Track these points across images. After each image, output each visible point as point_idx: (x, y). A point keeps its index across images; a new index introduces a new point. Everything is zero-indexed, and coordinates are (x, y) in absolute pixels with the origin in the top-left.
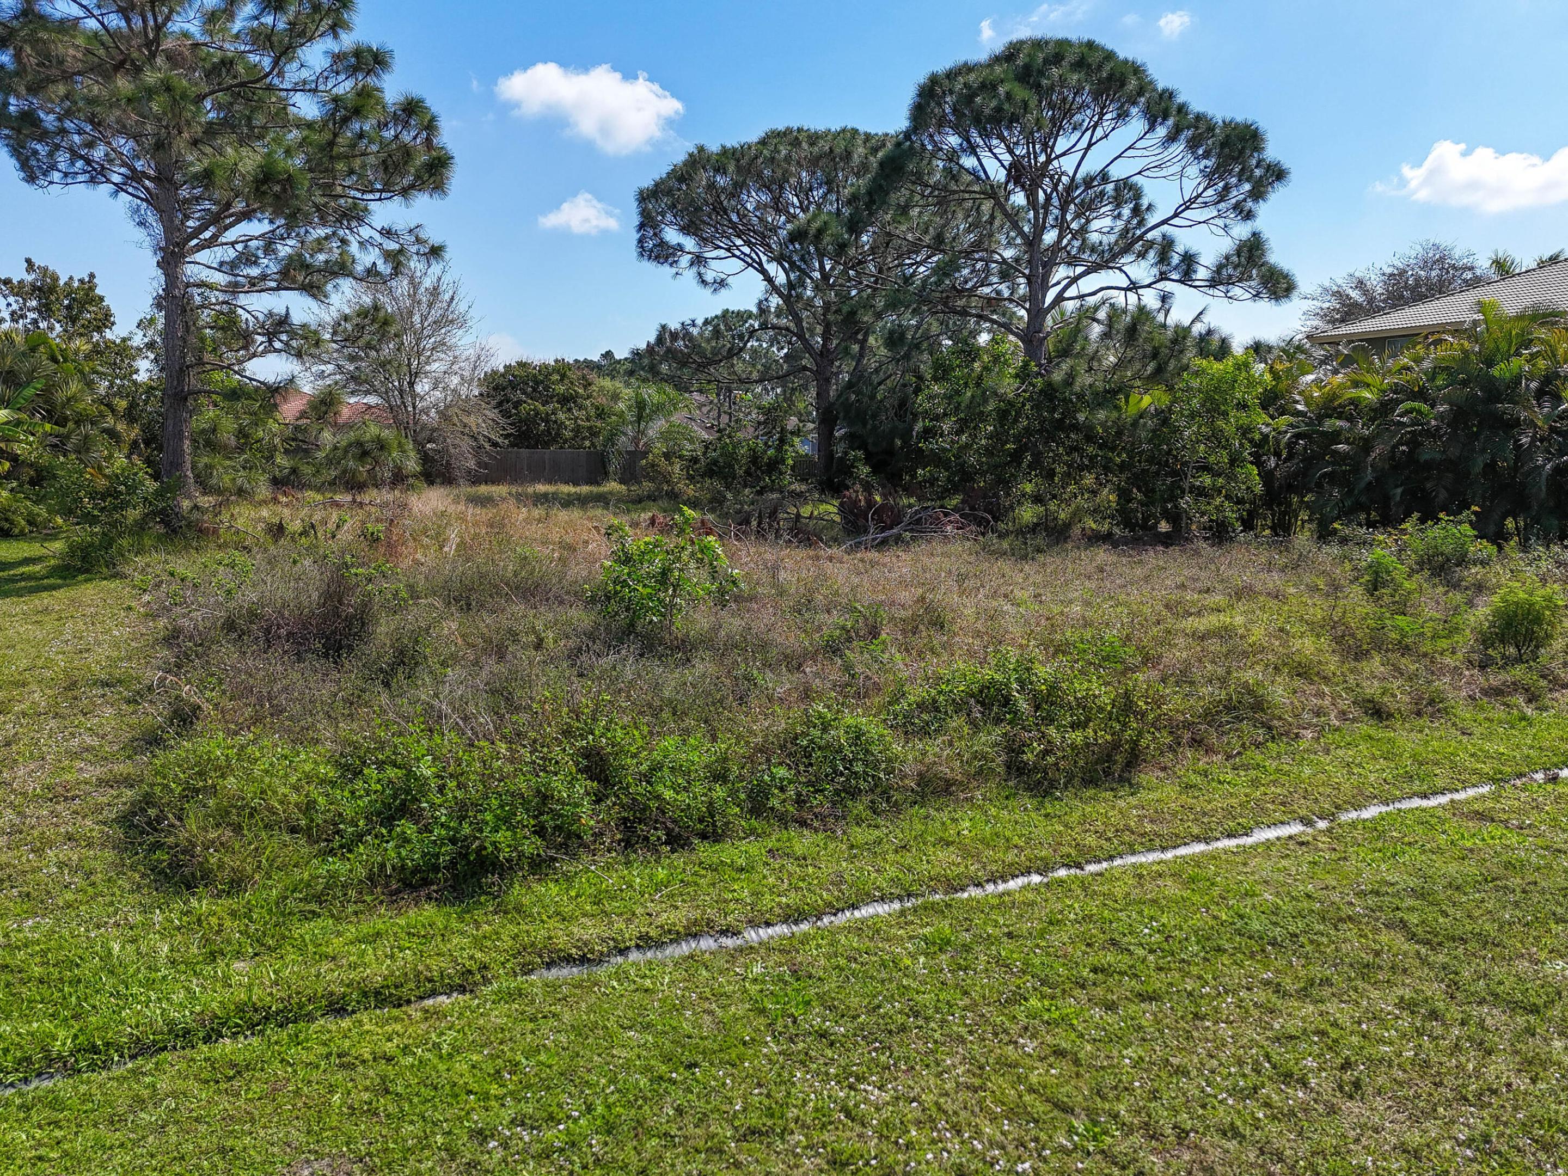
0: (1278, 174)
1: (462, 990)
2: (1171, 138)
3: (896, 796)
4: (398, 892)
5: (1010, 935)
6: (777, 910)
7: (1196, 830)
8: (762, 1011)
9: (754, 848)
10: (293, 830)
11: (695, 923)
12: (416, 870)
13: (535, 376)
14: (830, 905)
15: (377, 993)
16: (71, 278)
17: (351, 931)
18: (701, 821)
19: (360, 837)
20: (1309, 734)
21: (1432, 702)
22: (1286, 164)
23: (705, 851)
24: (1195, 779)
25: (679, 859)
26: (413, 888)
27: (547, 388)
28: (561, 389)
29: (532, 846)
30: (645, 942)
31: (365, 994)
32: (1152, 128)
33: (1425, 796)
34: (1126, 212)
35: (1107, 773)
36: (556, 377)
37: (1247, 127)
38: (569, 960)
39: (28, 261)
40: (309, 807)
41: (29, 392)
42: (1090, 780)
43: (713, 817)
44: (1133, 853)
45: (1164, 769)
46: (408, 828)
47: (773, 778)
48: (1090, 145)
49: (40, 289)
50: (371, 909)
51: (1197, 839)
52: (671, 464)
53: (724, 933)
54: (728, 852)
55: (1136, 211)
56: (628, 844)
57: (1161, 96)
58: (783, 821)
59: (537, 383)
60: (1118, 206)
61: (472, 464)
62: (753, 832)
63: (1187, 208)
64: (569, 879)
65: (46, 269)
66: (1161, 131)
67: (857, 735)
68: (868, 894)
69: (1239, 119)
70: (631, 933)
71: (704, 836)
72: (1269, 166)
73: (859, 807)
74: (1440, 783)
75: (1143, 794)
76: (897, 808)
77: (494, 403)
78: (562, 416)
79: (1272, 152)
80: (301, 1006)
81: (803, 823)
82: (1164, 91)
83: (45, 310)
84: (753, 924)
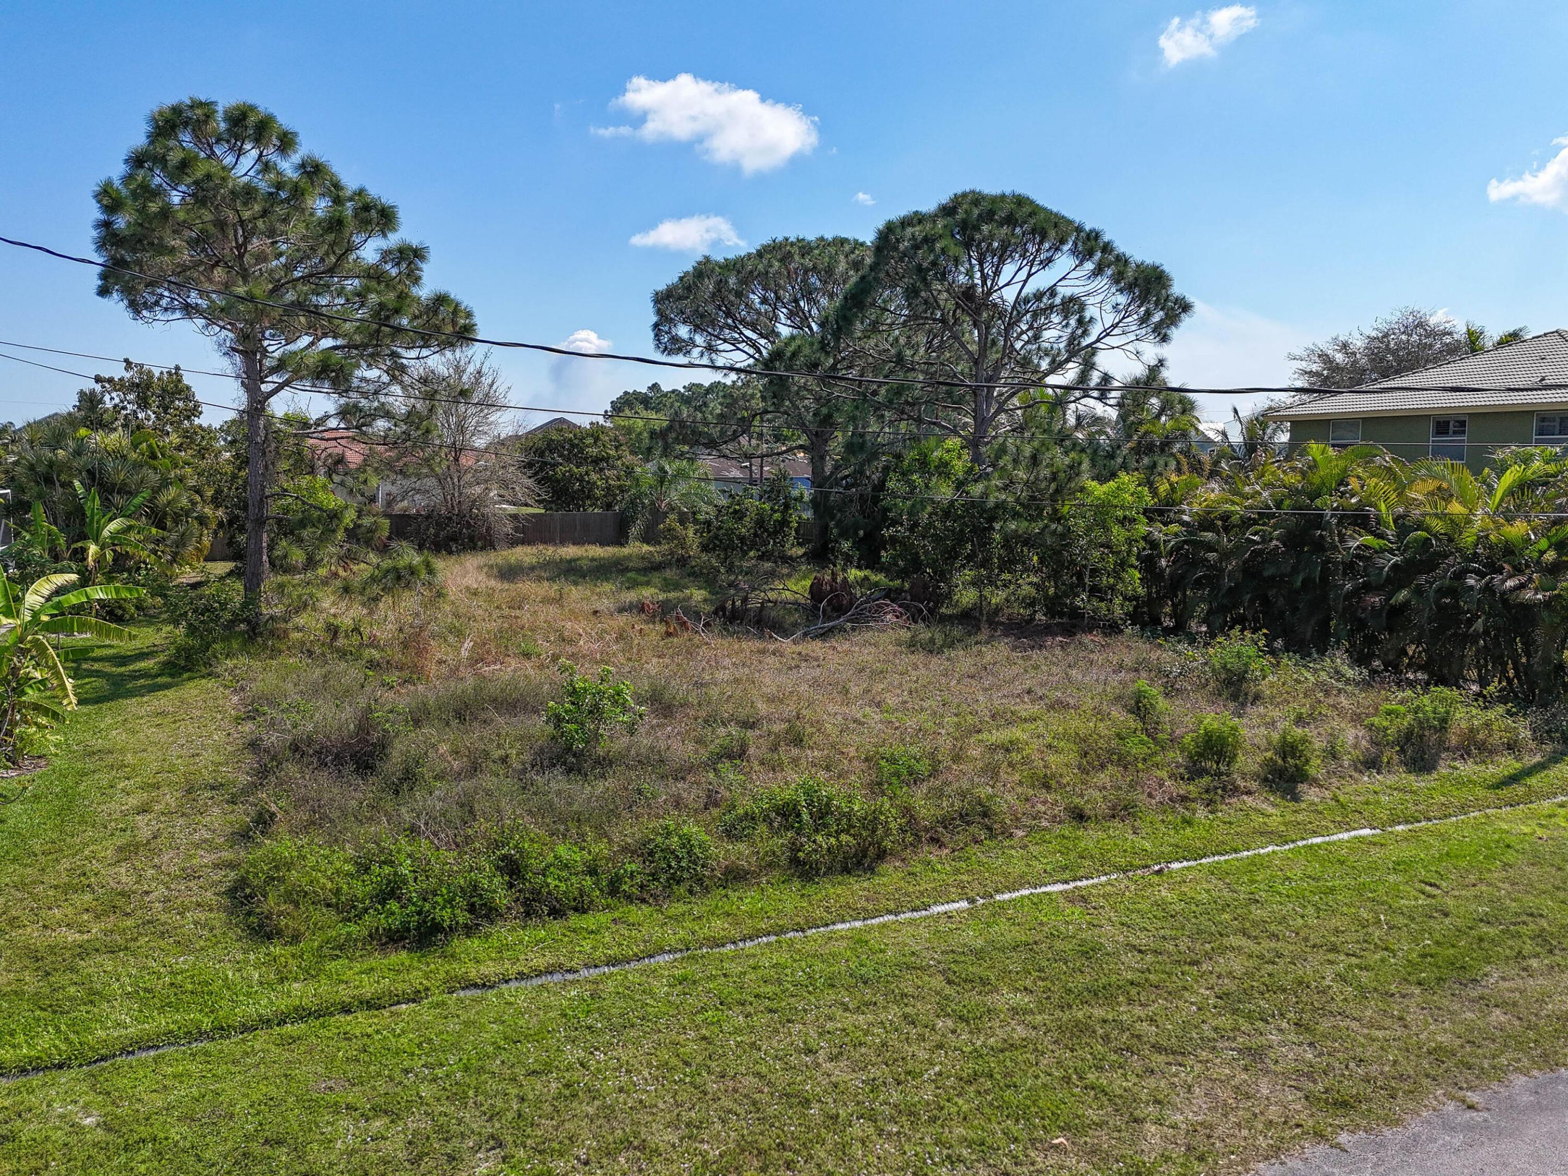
0: (1186, 307)
1: (414, 1001)
2: (1098, 271)
3: (707, 882)
4: (386, 943)
5: (725, 975)
6: (603, 958)
7: (892, 905)
8: (565, 1015)
9: (604, 918)
10: (328, 905)
11: (553, 965)
12: (398, 931)
13: (571, 440)
14: (636, 955)
15: (368, 1002)
16: (162, 373)
17: (357, 966)
18: (575, 899)
19: (366, 910)
20: (1020, 833)
21: (1125, 808)
22: (1190, 298)
23: (575, 920)
24: (918, 868)
25: (557, 926)
26: (396, 942)
27: (581, 451)
28: (593, 451)
29: (463, 917)
30: (521, 976)
31: (361, 1003)
32: (1081, 263)
33: (1066, 882)
34: (1073, 322)
35: (859, 863)
36: (589, 441)
37: (1155, 268)
38: (476, 986)
39: (126, 361)
40: (338, 892)
41: (138, 500)
42: (846, 870)
43: (582, 896)
44: (843, 921)
45: (903, 860)
46: (393, 905)
47: (626, 871)
48: (1029, 275)
49: (138, 385)
50: (370, 954)
51: (889, 912)
52: (686, 529)
53: (568, 971)
54: (589, 921)
55: (1080, 322)
56: (528, 914)
57: (1088, 235)
58: (629, 898)
59: (573, 446)
60: (1066, 317)
61: (509, 529)
62: (608, 906)
63: (1108, 335)
64: (487, 936)
65: (142, 366)
66: (1089, 266)
67: (686, 842)
68: (661, 949)
69: (1149, 261)
70: (513, 970)
71: (576, 909)
72: (1177, 299)
73: (682, 890)
74: (1081, 873)
75: (877, 880)
76: (707, 890)
77: (530, 473)
78: (594, 477)
79: (1177, 289)
80: (327, 1008)
81: (643, 901)
82: (1091, 231)
83: (143, 403)
84: (587, 966)
